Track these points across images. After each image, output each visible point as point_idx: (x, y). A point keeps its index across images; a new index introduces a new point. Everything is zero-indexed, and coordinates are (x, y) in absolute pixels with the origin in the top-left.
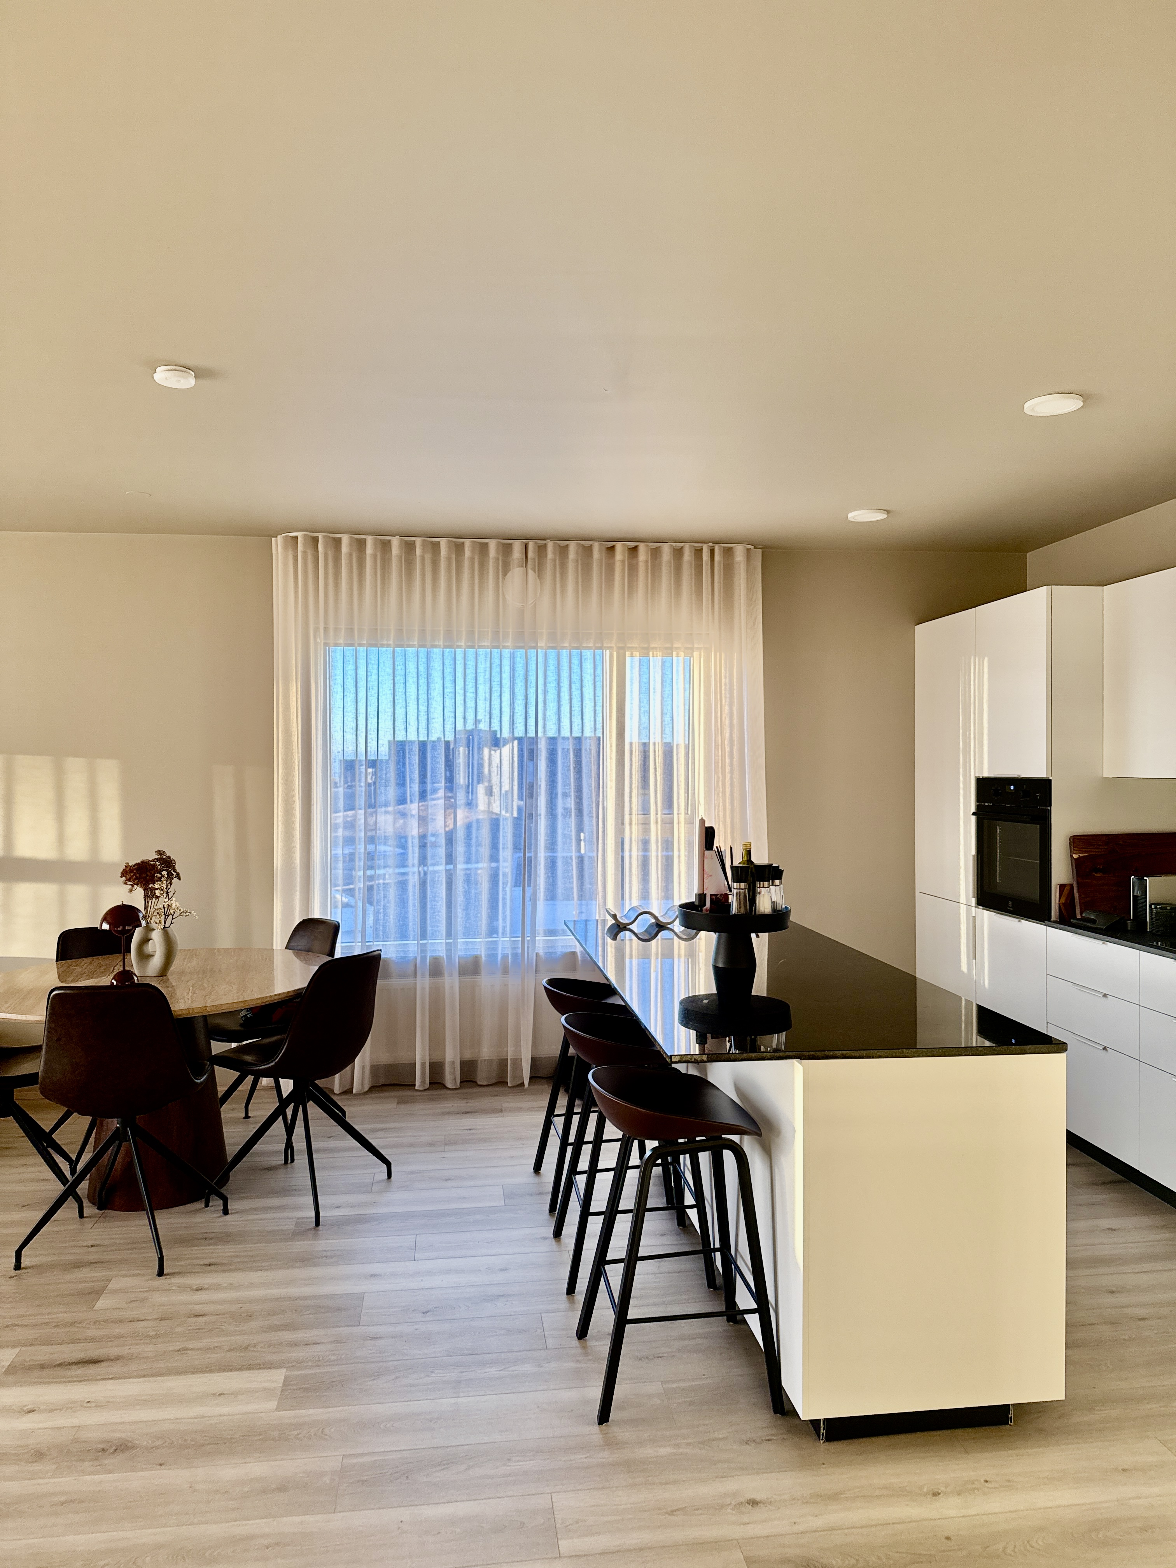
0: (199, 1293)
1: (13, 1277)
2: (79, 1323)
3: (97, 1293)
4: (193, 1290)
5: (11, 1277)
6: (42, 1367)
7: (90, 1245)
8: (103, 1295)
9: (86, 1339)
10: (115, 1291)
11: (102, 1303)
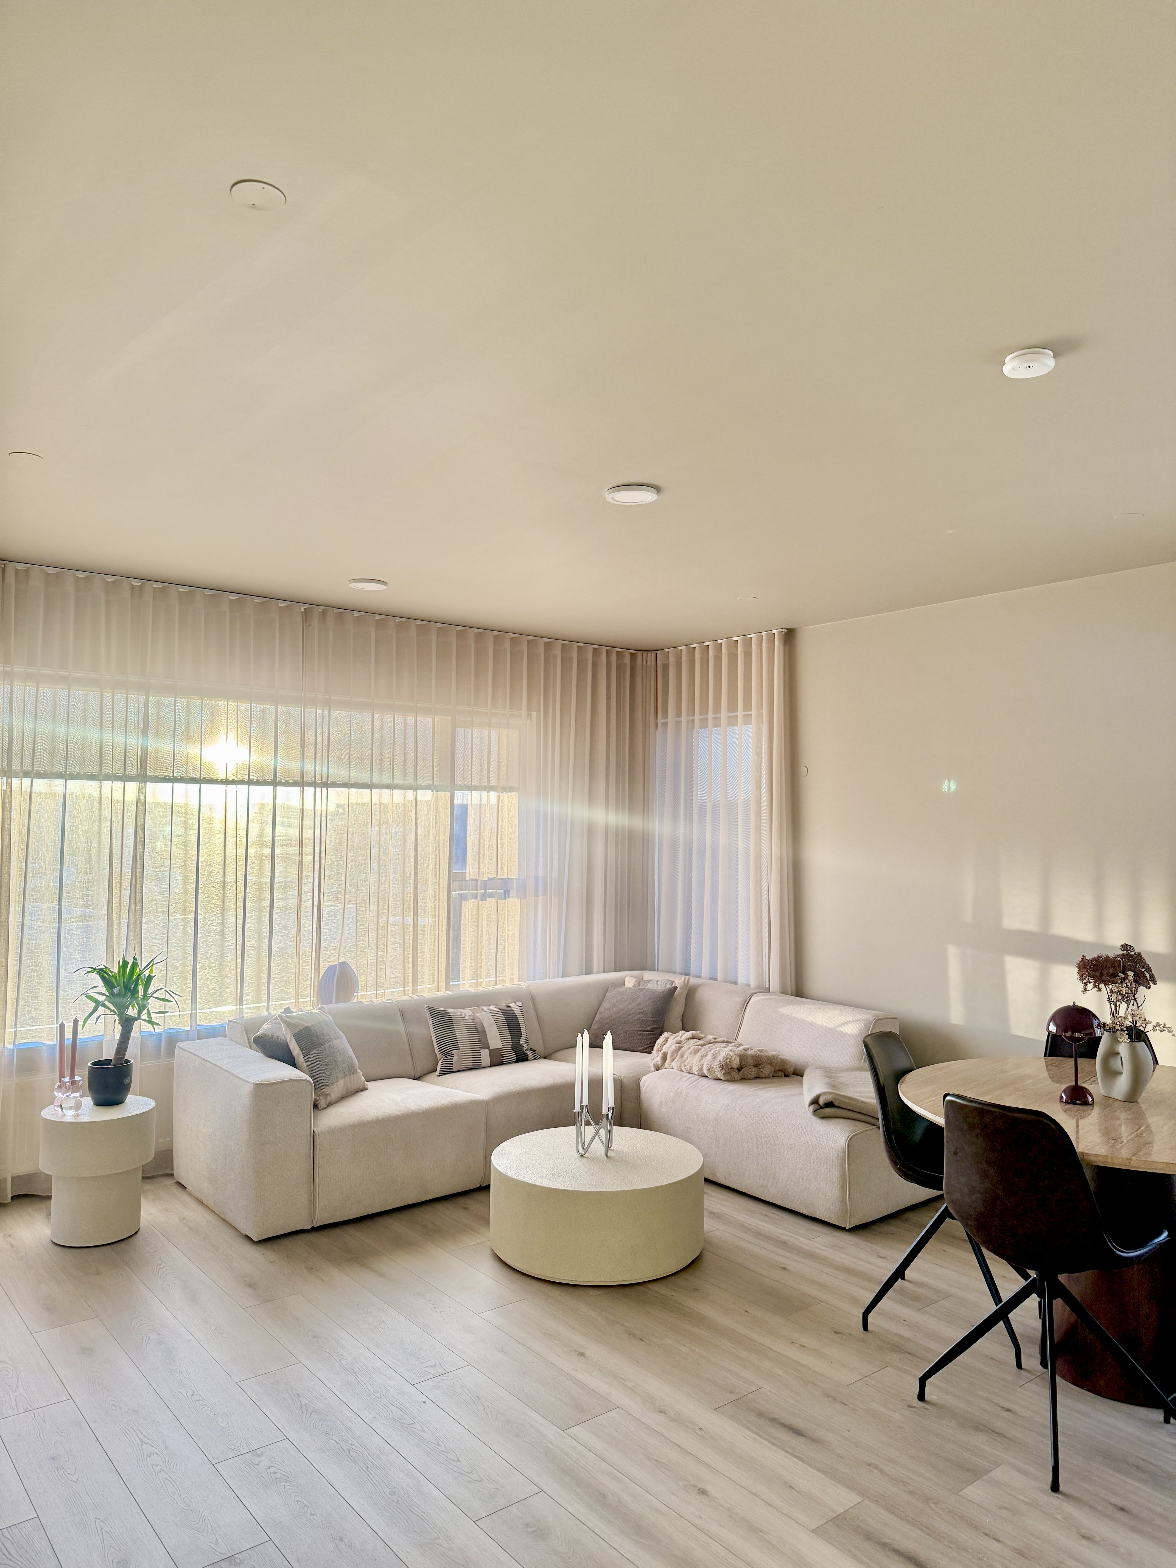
0: (1085, 1542)
1: (912, 1407)
2: (935, 1503)
3: (975, 1474)
4: (1078, 1533)
5: (909, 1406)
6: (869, 1537)
7: (1006, 1406)
8: (980, 1481)
9: (929, 1529)
10: (997, 1483)
11: (973, 1491)
